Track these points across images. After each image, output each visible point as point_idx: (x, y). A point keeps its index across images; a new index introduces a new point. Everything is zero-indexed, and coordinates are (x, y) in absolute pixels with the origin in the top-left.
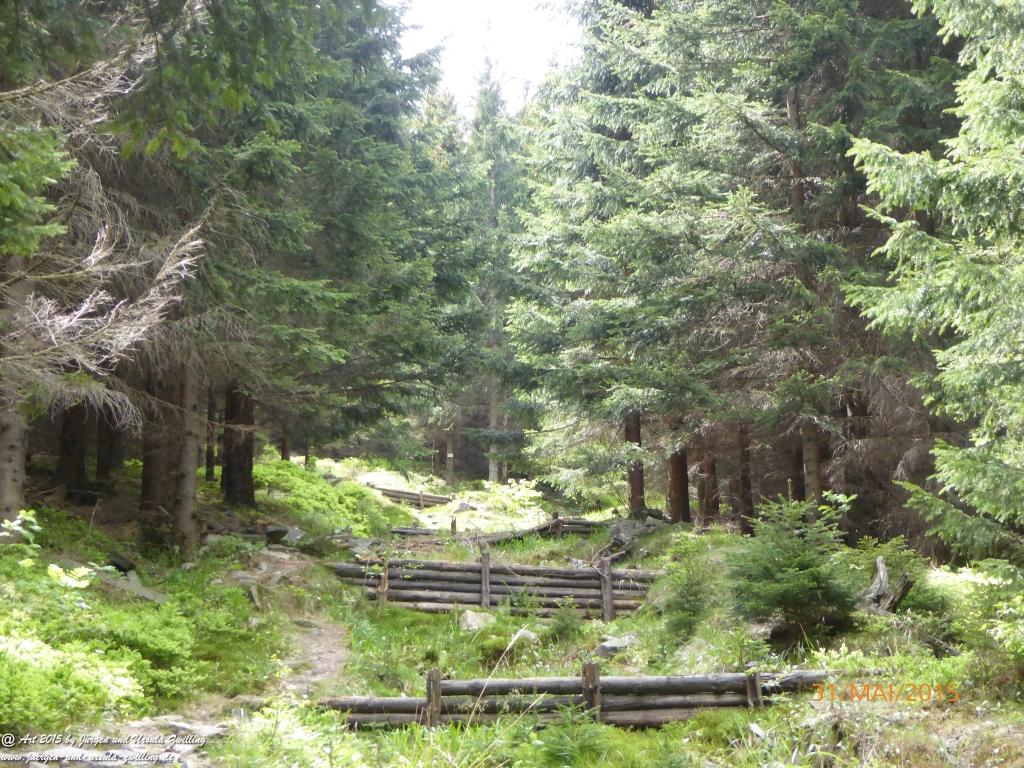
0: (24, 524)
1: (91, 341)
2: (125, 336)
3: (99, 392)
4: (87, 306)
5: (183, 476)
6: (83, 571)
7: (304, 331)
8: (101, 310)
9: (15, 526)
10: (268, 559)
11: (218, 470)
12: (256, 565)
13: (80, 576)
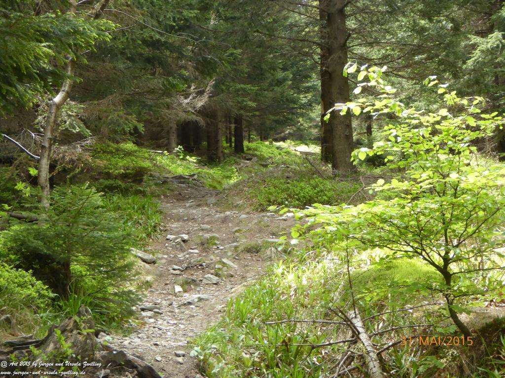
0: (180, 149)
1: (192, 106)
2: (200, 103)
3: (194, 118)
4: (191, 97)
5: (218, 141)
6: (194, 158)
7: (245, 99)
8: (194, 98)
9: (178, 149)
10: (243, 162)
11: (233, 144)
12: (240, 164)
13: (193, 159)
